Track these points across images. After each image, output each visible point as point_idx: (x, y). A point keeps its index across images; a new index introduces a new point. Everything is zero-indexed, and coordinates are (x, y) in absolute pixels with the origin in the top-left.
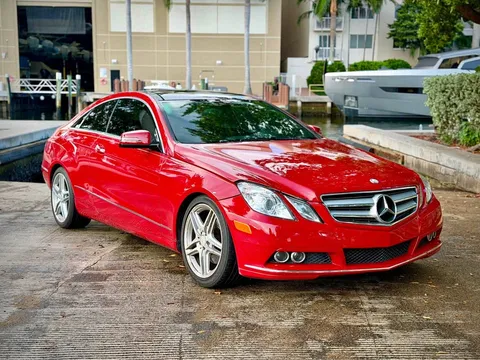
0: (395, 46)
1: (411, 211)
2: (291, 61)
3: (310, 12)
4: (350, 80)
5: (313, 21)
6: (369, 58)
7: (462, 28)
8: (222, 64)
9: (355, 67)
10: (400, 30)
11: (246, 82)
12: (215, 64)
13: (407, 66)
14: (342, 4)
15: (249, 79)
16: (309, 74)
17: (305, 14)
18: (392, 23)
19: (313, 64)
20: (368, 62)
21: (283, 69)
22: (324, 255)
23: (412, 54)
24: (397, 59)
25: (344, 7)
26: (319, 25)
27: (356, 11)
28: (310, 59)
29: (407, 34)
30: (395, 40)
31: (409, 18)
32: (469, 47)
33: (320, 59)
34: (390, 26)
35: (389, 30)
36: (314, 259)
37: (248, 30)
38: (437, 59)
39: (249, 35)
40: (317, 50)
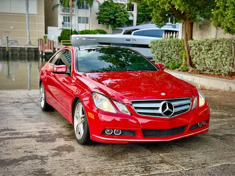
0: (99, 23)
1: (186, 110)
2: (49, 28)
3: (58, 5)
4: (84, 39)
5: (60, 9)
6: (88, 29)
7: (129, 16)
8: (14, 28)
9: (82, 33)
10: (102, 16)
11: (28, 38)
12: (10, 28)
13: (105, 33)
14: (74, 2)
15: (29, 37)
16: (60, 35)
17: (56, 5)
18: (98, 12)
19: (62, 30)
20: (88, 31)
21: (46, 32)
22: (132, 131)
23: (108, 27)
24: (101, 29)
25: (75, 3)
26: (63, 11)
27: (80, 6)
28: (59, 28)
29: (105, 18)
30: (99, 21)
31: (106, 10)
32: (132, 25)
33: (64, 28)
34: (97, 14)
35: (97, 16)
36: (127, 134)
37: (28, 12)
38: (122, 30)
39: (29, 14)
40: (63, 24)
